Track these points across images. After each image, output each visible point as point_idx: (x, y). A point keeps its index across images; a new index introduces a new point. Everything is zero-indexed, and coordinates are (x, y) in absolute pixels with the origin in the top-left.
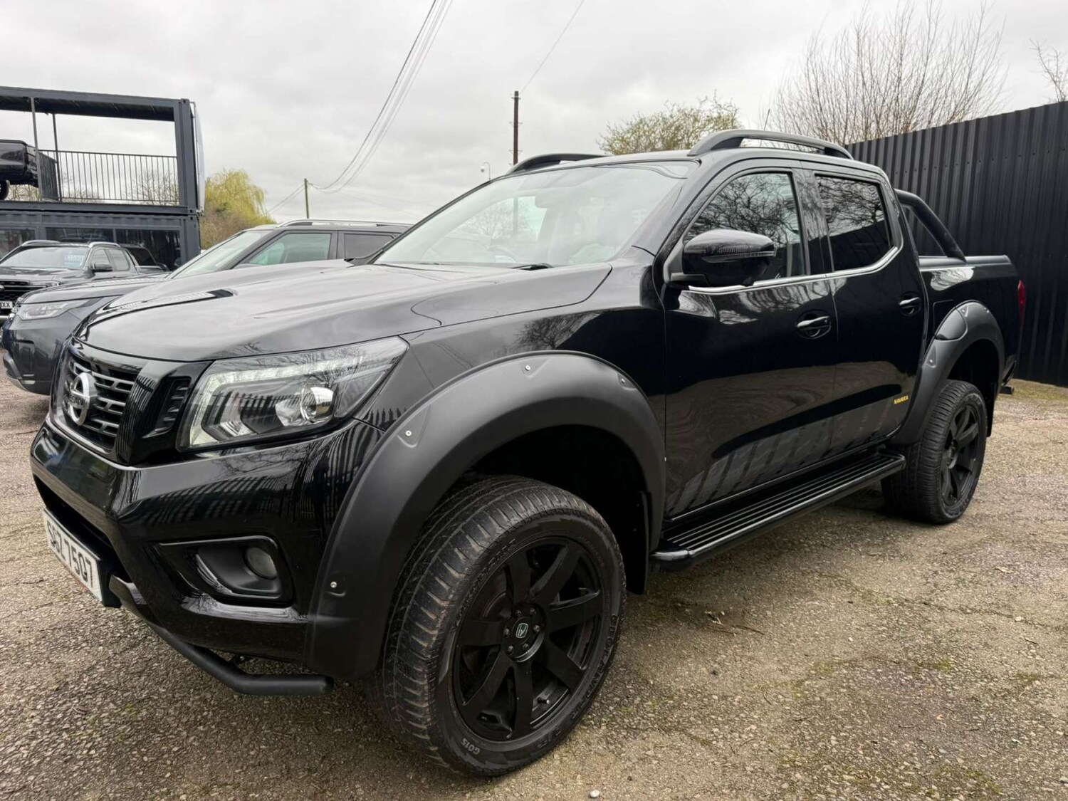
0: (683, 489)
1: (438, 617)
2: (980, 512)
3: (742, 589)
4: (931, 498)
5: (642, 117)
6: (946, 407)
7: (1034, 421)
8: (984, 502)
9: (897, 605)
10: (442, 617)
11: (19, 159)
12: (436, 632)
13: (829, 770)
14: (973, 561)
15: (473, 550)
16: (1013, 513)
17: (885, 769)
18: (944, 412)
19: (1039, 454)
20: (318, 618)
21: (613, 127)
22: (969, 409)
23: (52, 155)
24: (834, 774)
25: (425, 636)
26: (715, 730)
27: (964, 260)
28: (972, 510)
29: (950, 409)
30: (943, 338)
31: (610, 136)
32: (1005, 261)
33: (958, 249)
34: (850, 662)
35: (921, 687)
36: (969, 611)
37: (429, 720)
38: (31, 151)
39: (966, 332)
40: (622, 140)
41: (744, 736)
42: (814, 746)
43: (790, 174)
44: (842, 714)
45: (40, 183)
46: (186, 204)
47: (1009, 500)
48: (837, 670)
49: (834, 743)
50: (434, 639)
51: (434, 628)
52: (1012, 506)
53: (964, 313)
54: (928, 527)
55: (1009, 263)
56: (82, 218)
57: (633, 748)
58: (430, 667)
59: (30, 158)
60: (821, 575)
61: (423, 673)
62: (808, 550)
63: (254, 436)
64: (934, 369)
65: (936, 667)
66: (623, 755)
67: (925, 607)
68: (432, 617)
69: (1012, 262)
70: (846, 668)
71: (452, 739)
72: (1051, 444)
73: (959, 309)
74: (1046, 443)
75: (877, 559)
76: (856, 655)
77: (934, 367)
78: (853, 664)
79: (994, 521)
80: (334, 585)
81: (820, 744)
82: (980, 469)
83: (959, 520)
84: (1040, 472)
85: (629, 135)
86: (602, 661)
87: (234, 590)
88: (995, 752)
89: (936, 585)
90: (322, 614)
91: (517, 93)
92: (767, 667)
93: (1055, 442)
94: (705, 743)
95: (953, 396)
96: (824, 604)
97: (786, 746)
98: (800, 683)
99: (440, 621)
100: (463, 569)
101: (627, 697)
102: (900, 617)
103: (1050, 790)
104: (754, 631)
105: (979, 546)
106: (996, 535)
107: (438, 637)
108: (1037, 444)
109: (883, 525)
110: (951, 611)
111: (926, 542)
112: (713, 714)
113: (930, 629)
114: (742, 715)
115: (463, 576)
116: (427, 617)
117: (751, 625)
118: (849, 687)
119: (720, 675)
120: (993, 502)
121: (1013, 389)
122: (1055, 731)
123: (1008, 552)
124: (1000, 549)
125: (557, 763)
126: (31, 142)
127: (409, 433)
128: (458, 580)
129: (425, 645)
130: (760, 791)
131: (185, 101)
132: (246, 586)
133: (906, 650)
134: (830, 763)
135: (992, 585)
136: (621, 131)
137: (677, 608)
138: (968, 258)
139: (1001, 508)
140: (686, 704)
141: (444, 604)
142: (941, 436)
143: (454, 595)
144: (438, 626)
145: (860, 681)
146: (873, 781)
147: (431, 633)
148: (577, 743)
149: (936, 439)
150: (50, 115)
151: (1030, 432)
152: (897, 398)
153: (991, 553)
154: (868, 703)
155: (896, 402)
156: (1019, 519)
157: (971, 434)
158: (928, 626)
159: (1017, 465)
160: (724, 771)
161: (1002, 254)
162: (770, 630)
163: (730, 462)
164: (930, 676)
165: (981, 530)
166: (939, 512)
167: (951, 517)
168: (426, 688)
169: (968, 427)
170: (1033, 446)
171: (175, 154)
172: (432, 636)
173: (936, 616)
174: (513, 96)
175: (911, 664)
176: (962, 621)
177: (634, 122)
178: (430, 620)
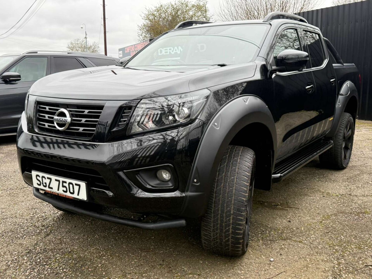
2: (353, 165)
3: (282, 195)
5: (162, 4)
6: (343, 122)
7: (357, 132)
8: (352, 161)
9: (340, 196)
13: (346, 245)
14: (358, 181)
16: (364, 164)
17: (364, 243)
18: (343, 124)
19: (365, 144)
20: (189, 194)
21: (148, 9)
22: (349, 123)
24: (348, 246)
26: (301, 238)
27: (343, 65)
28: (350, 164)
29: (345, 123)
30: (342, 95)
31: (147, 13)
32: (353, 66)
33: (341, 61)
34: (334, 214)
35: (362, 219)
36: (366, 196)
39: (349, 93)
40: (153, 15)
41: (312, 239)
42: (337, 239)
43: (296, 30)
44: (341, 229)
47: (361, 160)
48: (331, 217)
49: (343, 238)
52: (363, 162)
53: (348, 85)
54: (337, 171)
55: (355, 67)
57: (275, 245)
60: (307, 189)
62: (298, 181)
63: (157, 128)
64: (341, 107)
65: (364, 213)
66: (273, 248)
67: (350, 196)
69: (356, 66)
70: (334, 216)
72: (367, 140)
73: (346, 83)
74: (365, 140)
75: (325, 182)
76: (335, 212)
77: (340, 106)
78: (336, 215)
79: (359, 167)
80: (195, 180)
81: (339, 238)
83: (347, 168)
84: (367, 150)
85: (156, 13)
87: (153, 187)
89: (350, 189)
90: (191, 192)
92: (306, 218)
93: (368, 139)
94: (300, 242)
95: (345, 118)
96: (315, 198)
97: (328, 240)
98: (321, 222)
101: (263, 232)
102: (343, 200)
104: (295, 208)
105: (358, 176)
106: (362, 172)
108: (362, 140)
109: (320, 171)
110: (360, 196)
111: (339, 175)
112: (297, 233)
113: (355, 203)
114: (307, 233)
117: (292, 206)
118: (338, 222)
119: (292, 222)
120: (356, 161)
123: (369, 177)
124: (366, 176)
127: (216, 124)
130: (327, 253)
133: (351, 209)
134: (345, 243)
135: (369, 188)
136: (152, 11)
138: (344, 64)
139: (359, 163)
140: (285, 231)
142: (342, 134)
145: (341, 220)
146: (362, 246)
151: (358, 136)
152: (330, 118)
153: (363, 178)
154: (347, 226)
155: (330, 120)
156: (367, 166)
157: (349, 134)
158: (354, 201)
159: (358, 148)
160: (311, 249)
161: (352, 63)
162: (300, 207)
164: (364, 216)
165: (356, 171)
166: (342, 164)
167: (345, 166)
169: (349, 131)
170: (361, 141)
173: (356, 198)
175: (355, 213)
176: (365, 199)
177: (158, 6)
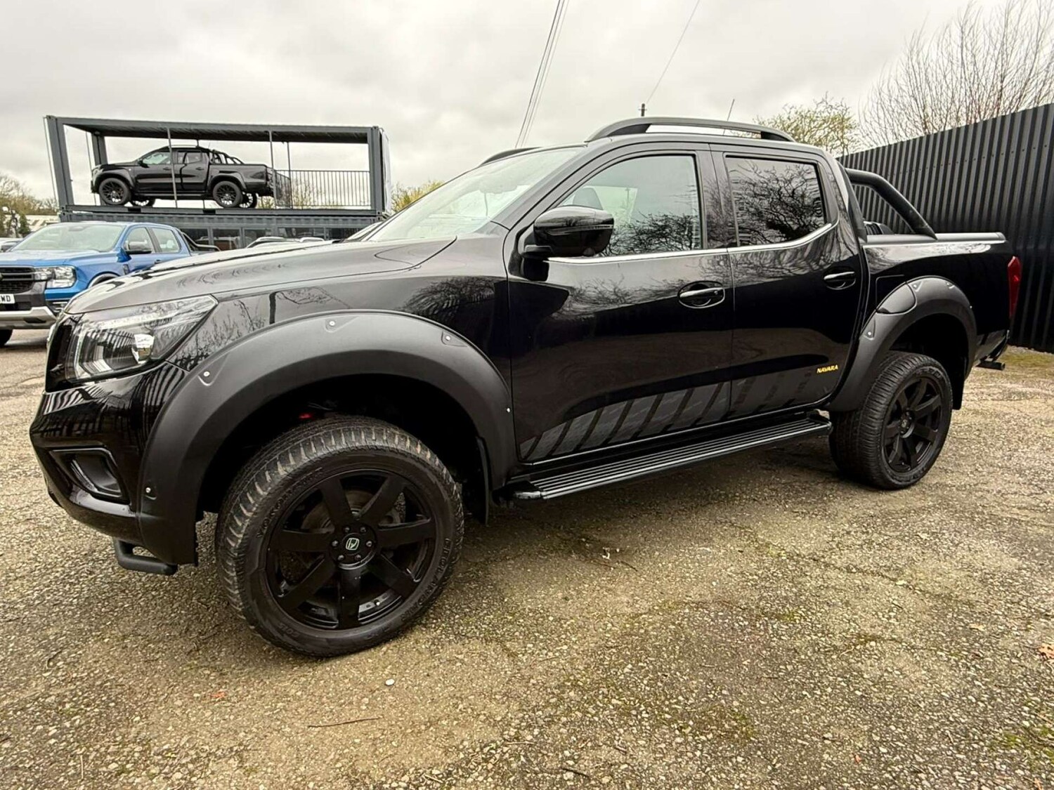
0: (539, 438)
1: (243, 524)
2: (940, 481)
4: (873, 464)
6: (892, 379)
8: (946, 471)
9: (785, 558)
10: (246, 525)
11: (262, 177)
12: (241, 536)
13: (603, 693)
14: (897, 525)
15: (278, 473)
16: (976, 485)
18: (890, 383)
20: (143, 515)
22: (925, 382)
23: (287, 174)
24: (605, 697)
25: (234, 538)
26: (530, 646)
27: (935, 237)
28: (931, 479)
29: (896, 380)
30: (886, 312)
32: (996, 238)
33: (927, 226)
34: (698, 603)
35: (749, 633)
36: (854, 570)
37: (241, 604)
38: (269, 171)
39: (914, 307)
41: (550, 654)
42: (606, 670)
43: (694, 156)
44: (655, 647)
45: (275, 195)
46: (375, 207)
47: (981, 472)
48: (680, 608)
49: (626, 670)
50: (240, 541)
51: (239, 533)
52: (981, 478)
53: (915, 288)
54: (873, 491)
55: (1005, 241)
56: (284, 220)
57: (449, 650)
58: (237, 563)
59: (270, 177)
61: (232, 567)
63: (110, 372)
64: (876, 341)
65: (778, 617)
66: (437, 655)
67: (812, 563)
68: (240, 524)
69: (1009, 240)
70: (690, 608)
71: (267, 621)
73: (910, 284)
76: (709, 597)
77: (874, 339)
78: (700, 605)
79: (950, 491)
80: (148, 490)
81: (613, 670)
82: (944, 440)
83: (913, 488)
86: (435, 577)
87: (99, 489)
88: (777, 701)
89: (839, 544)
90: (144, 512)
91: (643, 106)
94: (512, 655)
95: (902, 368)
96: (715, 551)
97: (581, 667)
98: (637, 616)
99: (244, 527)
100: (267, 489)
102: (779, 569)
103: (804, 743)
104: (632, 567)
105: (915, 512)
106: (942, 504)
107: (242, 540)
110: (836, 568)
112: (538, 632)
113: (800, 583)
114: (563, 636)
115: (266, 493)
116: (236, 523)
117: (633, 562)
118: (679, 625)
119: (571, 601)
121: (1004, 365)
122: (855, 690)
123: (942, 521)
124: (936, 517)
125: (381, 654)
126: (269, 165)
127: (207, 374)
128: (261, 496)
129: (233, 545)
131: (375, 128)
132: (108, 487)
133: (761, 598)
134: (609, 687)
135: (899, 549)
137: (580, 542)
138: (939, 235)
139: (967, 479)
140: (521, 621)
141: (249, 514)
142: (883, 406)
143: (257, 508)
144: (243, 531)
145: (694, 621)
146: (637, 709)
147: (237, 536)
148: (410, 641)
149: (878, 408)
150: (286, 143)
152: (821, 368)
153: (923, 520)
154: (686, 641)
155: (819, 371)
156: (979, 490)
157: (930, 406)
158: (801, 580)
160: (510, 680)
161: (995, 231)
162: (646, 568)
163: (598, 417)
164: (766, 625)
166: (883, 477)
167: (900, 483)
168: (235, 578)
169: (925, 399)
171: (368, 170)
172: (238, 538)
173: (817, 571)
174: (641, 108)
175: (756, 612)
176: (839, 578)
178: (237, 526)
